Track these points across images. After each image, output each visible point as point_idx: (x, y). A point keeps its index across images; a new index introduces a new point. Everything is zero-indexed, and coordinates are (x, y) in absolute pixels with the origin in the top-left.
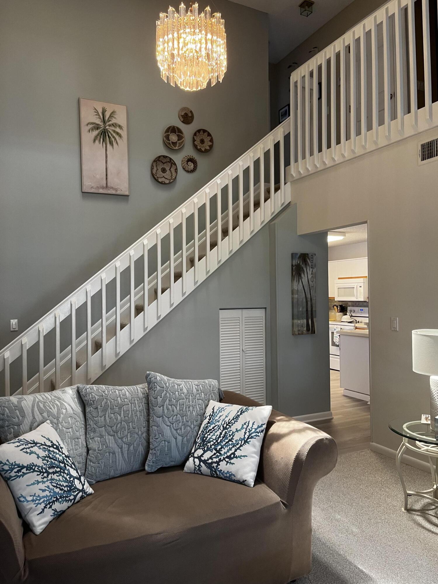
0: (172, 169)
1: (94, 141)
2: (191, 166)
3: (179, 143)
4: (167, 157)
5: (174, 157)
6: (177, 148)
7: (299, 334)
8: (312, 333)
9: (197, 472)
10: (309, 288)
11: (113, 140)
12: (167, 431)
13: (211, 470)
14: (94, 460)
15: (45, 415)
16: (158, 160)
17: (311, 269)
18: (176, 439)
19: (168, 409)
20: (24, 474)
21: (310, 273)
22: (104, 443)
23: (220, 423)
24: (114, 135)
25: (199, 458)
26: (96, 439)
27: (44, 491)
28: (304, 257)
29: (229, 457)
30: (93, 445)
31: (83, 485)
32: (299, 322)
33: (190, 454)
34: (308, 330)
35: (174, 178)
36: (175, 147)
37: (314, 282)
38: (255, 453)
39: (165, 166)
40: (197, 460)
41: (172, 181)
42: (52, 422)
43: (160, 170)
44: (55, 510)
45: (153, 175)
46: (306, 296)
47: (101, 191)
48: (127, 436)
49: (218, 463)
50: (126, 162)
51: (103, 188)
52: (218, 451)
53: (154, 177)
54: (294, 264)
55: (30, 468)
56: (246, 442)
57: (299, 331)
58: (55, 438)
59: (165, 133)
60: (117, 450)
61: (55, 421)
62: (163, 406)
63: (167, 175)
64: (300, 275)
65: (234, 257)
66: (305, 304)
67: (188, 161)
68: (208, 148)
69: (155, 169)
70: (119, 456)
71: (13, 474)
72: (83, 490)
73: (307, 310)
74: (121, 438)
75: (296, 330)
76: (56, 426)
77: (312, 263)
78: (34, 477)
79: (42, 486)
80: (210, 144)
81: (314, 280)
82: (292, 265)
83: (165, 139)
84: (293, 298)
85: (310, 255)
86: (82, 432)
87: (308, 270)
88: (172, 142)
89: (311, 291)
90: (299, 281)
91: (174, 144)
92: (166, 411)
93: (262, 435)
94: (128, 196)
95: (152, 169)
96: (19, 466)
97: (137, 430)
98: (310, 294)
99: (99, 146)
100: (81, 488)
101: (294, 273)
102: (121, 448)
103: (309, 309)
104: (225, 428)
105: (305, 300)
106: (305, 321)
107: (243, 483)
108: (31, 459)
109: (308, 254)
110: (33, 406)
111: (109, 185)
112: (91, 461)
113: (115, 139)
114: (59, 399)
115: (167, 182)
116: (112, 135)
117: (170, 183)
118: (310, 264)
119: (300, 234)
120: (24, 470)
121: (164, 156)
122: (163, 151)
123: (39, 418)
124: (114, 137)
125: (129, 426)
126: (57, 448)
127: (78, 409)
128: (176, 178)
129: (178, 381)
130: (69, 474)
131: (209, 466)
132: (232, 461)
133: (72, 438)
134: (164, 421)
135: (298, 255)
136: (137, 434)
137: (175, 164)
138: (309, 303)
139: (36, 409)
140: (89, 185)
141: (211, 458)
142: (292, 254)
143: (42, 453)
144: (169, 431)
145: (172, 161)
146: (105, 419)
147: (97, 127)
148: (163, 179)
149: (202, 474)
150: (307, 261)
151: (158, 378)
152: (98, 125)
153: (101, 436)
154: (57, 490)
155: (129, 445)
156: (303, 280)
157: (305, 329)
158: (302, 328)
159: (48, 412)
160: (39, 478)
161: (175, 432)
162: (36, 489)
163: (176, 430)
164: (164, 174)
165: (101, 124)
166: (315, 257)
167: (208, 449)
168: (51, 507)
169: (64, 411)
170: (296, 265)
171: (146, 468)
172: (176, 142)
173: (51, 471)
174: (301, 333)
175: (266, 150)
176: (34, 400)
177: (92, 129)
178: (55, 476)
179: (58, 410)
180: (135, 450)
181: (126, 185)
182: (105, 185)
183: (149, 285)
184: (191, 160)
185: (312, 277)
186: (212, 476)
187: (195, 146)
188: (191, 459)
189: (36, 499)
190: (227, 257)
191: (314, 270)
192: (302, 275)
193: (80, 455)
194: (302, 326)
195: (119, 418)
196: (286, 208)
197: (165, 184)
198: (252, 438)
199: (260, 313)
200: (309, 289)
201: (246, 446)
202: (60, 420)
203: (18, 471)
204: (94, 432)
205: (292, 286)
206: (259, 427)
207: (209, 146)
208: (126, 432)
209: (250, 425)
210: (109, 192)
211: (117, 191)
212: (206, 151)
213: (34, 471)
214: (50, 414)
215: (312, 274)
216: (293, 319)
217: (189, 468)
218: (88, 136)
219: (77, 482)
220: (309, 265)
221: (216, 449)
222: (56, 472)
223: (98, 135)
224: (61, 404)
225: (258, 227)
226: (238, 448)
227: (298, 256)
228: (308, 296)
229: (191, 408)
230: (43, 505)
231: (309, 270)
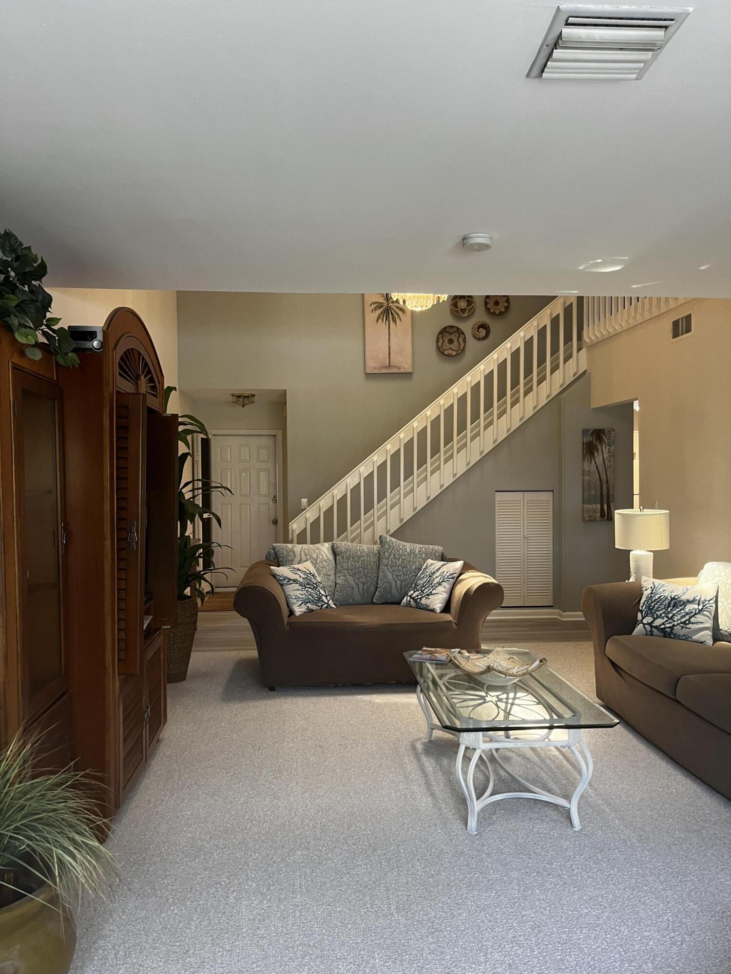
0: (460, 339)
1: (377, 321)
2: (483, 332)
3: (469, 309)
4: (453, 327)
5: (462, 326)
6: (466, 315)
7: (590, 520)
8: (608, 520)
9: (408, 604)
10: (605, 468)
11: (396, 316)
12: (390, 576)
13: (417, 604)
14: (339, 590)
15: (308, 557)
16: (444, 331)
17: (608, 447)
18: (396, 582)
19: (392, 561)
20: (291, 584)
21: (606, 451)
22: (346, 580)
23: (427, 574)
24: (398, 311)
25: (410, 596)
26: (341, 577)
27: (302, 595)
28: (598, 434)
29: (428, 595)
30: (339, 581)
31: (328, 601)
32: (590, 507)
33: (406, 594)
34: (602, 515)
35: (461, 348)
36: (464, 314)
37: (612, 462)
38: (444, 592)
39: (452, 337)
40: (409, 598)
41: (459, 352)
42: (312, 562)
43: (446, 341)
44: (308, 607)
45: (438, 348)
46: (600, 478)
47: (384, 371)
48: (362, 578)
49: (421, 599)
50: (410, 338)
51: (386, 367)
52: (422, 591)
53: (440, 351)
54: (584, 441)
55: (295, 581)
56: (440, 584)
57: (590, 516)
58: (313, 570)
59: (452, 301)
60: (355, 586)
61: (315, 562)
62: (388, 558)
63: (454, 346)
64: (592, 454)
65: (512, 436)
66: (599, 487)
67: (479, 328)
68: (503, 310)
69: (441, 341)
70: (356, 590)
71: (285, 582)
72: (328, 603)
73: (601, 494)
74: (358, 579)
75: (586, 516)
76: (314, 564)
77: (610, 439)
78: (297, 586)
79: (300, 592)
80: (506, 304)
81: (612, 459)
82: (583, 444)
83: (452, 307)
84: (583, 480)
85: (606, 431)
86: (333, 572)
87: (604, 448)
88: (461, 310)
89: (608, 472)
90: (591, 461)
91: (463, 310)
92: (390, 562)
93: (452, 581)
94: (411, 373)
95: (438, 341)
96: (288, 579)
97: (370, 575)
98: (606, 476)
99: (382, 326)
100: (327, 602)
101: (585, 452)
102: (358, 585)
103: (605, 492)
104: (430, 576)
105: (598, 482)
106: (599, 506)
107: (433, 611)
108: (297, 577)
109: (603, 430)
110: (301, 551)
111: (392, 364)
112: (337, 591)
113: (398, 315)
114: (318, 549)
115: (454, 353)
116: (395, 311)
117: (457, 354)
118: (606, 441)
119: (595, 407)
120: (291, 582)
121: (450, 327)
122: (450, 321)
123: (304, 558)
124: (397, 314)
125: (364, 571)
126: (313, 576)
127: (331, 557)
128: (464, 348)
129: (405, 544)
130: (319, 591)
131: (415, 601)
132: (429, 597)
133: (325, 575)
134: (388, 569)
135: (591, 431)
136: (370, 577)
137: (463, 333)
138: (605, 486)
139: (303, 553)
140: (372, 365)
141: (417, 596)
142: (583, 430)
143: (303, 576)
144: (391, 577)
145: (460, 331)
146: (348, 564)
147: (380, 306)
148: (450, 351)
149: (411, 607)
150: (602, 438)
151: (388, 539)
152: (381, 303)
153: (345, 576)
154: (310, 597)
155: (364, 584)
156: (597, 460)
157: (599, 515)
158: (594, 514)
159: (311, 556)
160: (300, 588)
161: (395, 577)
162: (298, 593)
163: (397, 576)
164: (451, 346)
165: (385, 302)
166: (613, 433)
167: (417, 590)
168: (305, 604)
169: (321, 557)
170: (587, 443)
171: (374, 600)
172: (466, 309)
173: (307, 586)
174: (592, 520)
175: (554, 315)
176: (302, 548)
177: (375, 309)
178: (310, 590)
179: (317, 555)
180: (368, 588)
181: (410, 362)
182: (388, 365)
183: (431, 466)
184: (483, 326)
185: (609, 456)
186: (417, 608)
187: (488, 310)
188: (406, 597)
189: (297, 598)
190: (505, 436)
191: (612, 449)
192: (596, 454)
193: (330, 587)
194: (595, 512)
195: (357, 564)
196: (581, 377)
197: (452, 356)
198: (444, 581)
199: (547, 497)
200: (604, 470)
201: (440, 587)
202: (318, 562)
203: (288, 581)
204: (340, 573)
205: (583, 465)
206: (450, 575)
207: (505, 307)
208: (362, 575)
209: (445, 574)
210: (392, 371)
211: (399, 369)
212: (501, 314)
213: (297, 583)
214: (311, 557)
215: (608, 452)
216: (583, 504)
217: (403, 603)
218: (371, 316)
219: (324, 598)
220: (605, 443)
221: (421, 590)
222: (310, 588)
223: (381, 314)
224: (320, 553)
225: (543, 401)
226: (435, 589)
227: (590, 433)
228: (604, 477)
229: (411, 563)
230: (301, 602)
231: (606, 448)
